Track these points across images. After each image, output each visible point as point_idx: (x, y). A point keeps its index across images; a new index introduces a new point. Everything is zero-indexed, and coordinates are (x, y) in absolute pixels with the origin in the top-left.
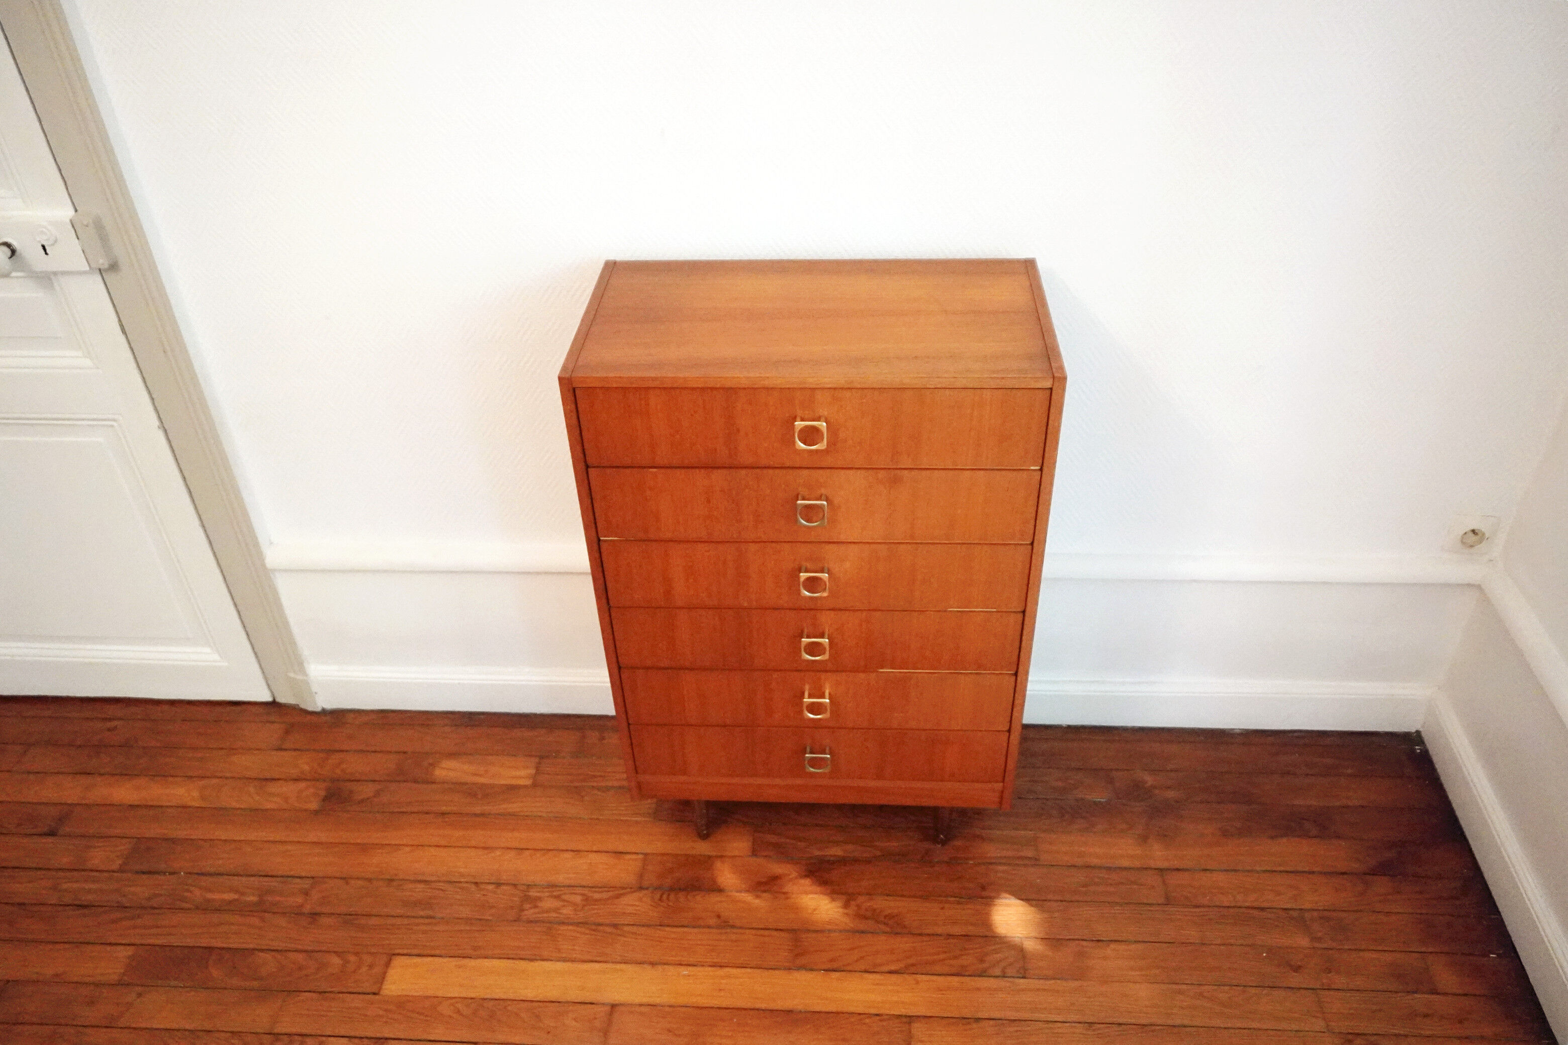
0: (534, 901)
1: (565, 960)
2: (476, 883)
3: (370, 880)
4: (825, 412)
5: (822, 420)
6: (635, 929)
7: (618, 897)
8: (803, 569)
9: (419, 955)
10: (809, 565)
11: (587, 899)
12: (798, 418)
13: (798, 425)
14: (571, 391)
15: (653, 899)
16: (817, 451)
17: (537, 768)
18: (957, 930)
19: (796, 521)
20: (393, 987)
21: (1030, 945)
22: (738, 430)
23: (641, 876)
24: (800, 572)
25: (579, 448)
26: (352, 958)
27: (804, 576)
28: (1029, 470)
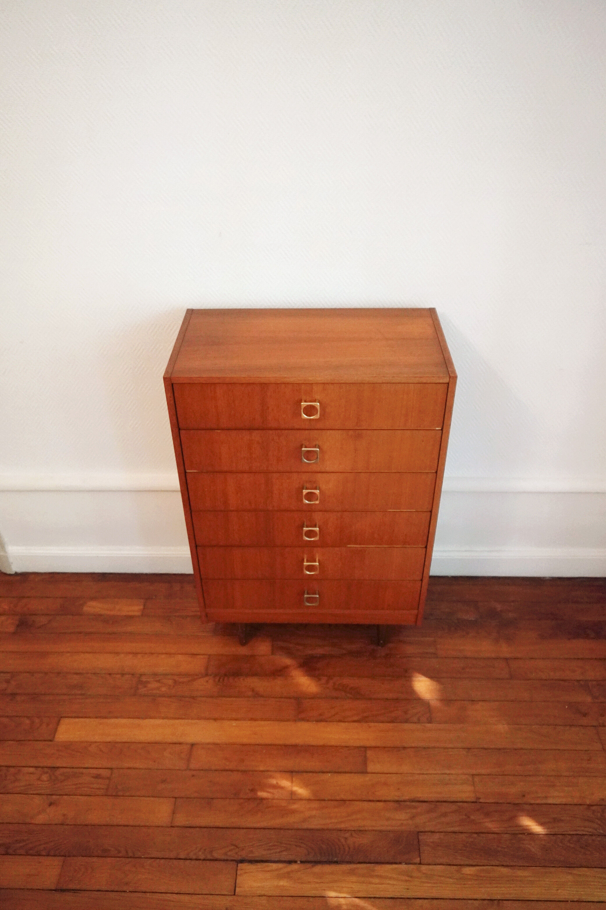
0: (145, 684)
1: (163, 718)
2: (110, 674)
3: (46, 673)
4: (317, 397)
5: (316, 402)
6: (204, 699)
7: (195, 680)
8: (305, 487)
9: (75, 717)
10: (308, 485)
11: (175, 682)
12: (303, 401)
13: (303, 404)
14: (171, 385)
15: (214, 681)
16: (313, 420)
17: (144, 605)
18: (391, 696)
19: (301, 459)
20: (61, 736)
21: (435, 703)
22: (268, 408)
23: (207, 668)
24: (303, 489)
25: (175, 418)
26: (37, 721)
27: (305, 492)
28: (435, 430)
